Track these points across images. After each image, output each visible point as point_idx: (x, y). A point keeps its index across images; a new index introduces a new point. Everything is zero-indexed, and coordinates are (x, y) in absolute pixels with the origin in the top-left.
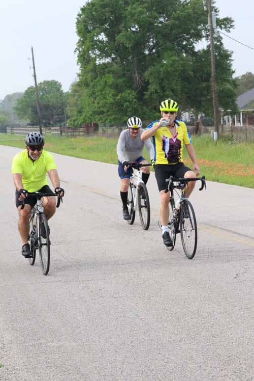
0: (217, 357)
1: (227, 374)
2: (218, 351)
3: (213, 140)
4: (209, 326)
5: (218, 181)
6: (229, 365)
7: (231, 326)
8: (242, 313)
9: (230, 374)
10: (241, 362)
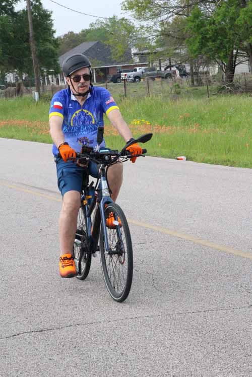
0: (12, 305)
1: (19, 320)
2: (13, 300)
3: (35, 100)
4: (8, 278)
5: (36, 141)
6: (22, 312)
7: (29, 277)
8: (42, 264)
9: (22, 320)
10: (33, 309)
